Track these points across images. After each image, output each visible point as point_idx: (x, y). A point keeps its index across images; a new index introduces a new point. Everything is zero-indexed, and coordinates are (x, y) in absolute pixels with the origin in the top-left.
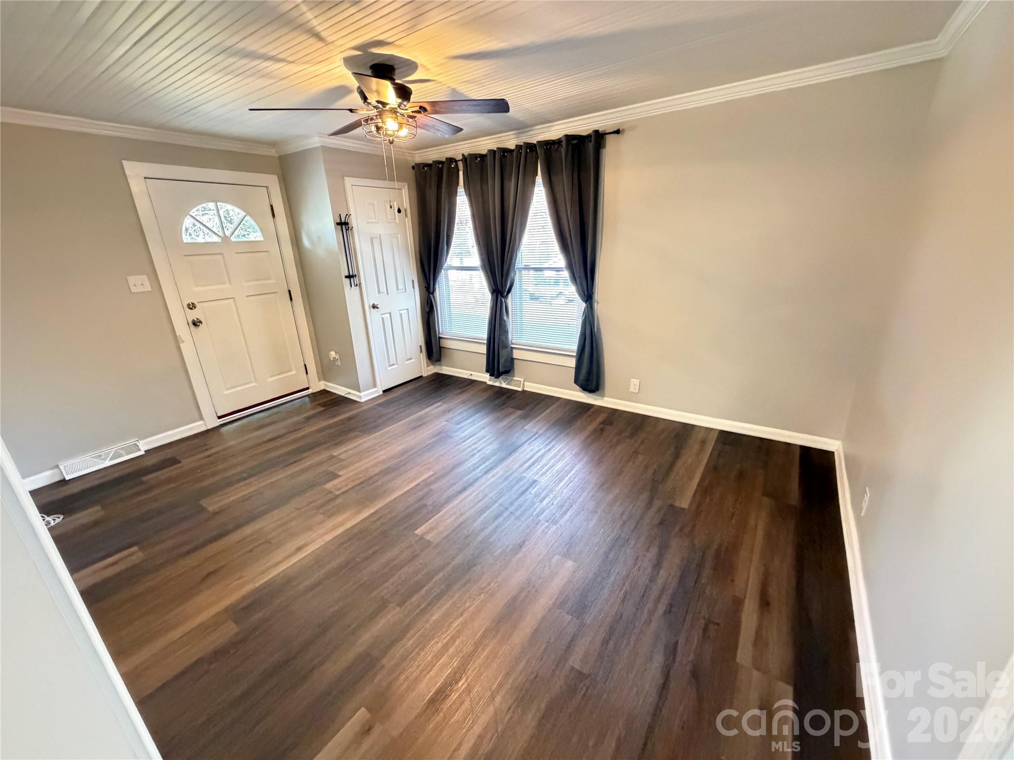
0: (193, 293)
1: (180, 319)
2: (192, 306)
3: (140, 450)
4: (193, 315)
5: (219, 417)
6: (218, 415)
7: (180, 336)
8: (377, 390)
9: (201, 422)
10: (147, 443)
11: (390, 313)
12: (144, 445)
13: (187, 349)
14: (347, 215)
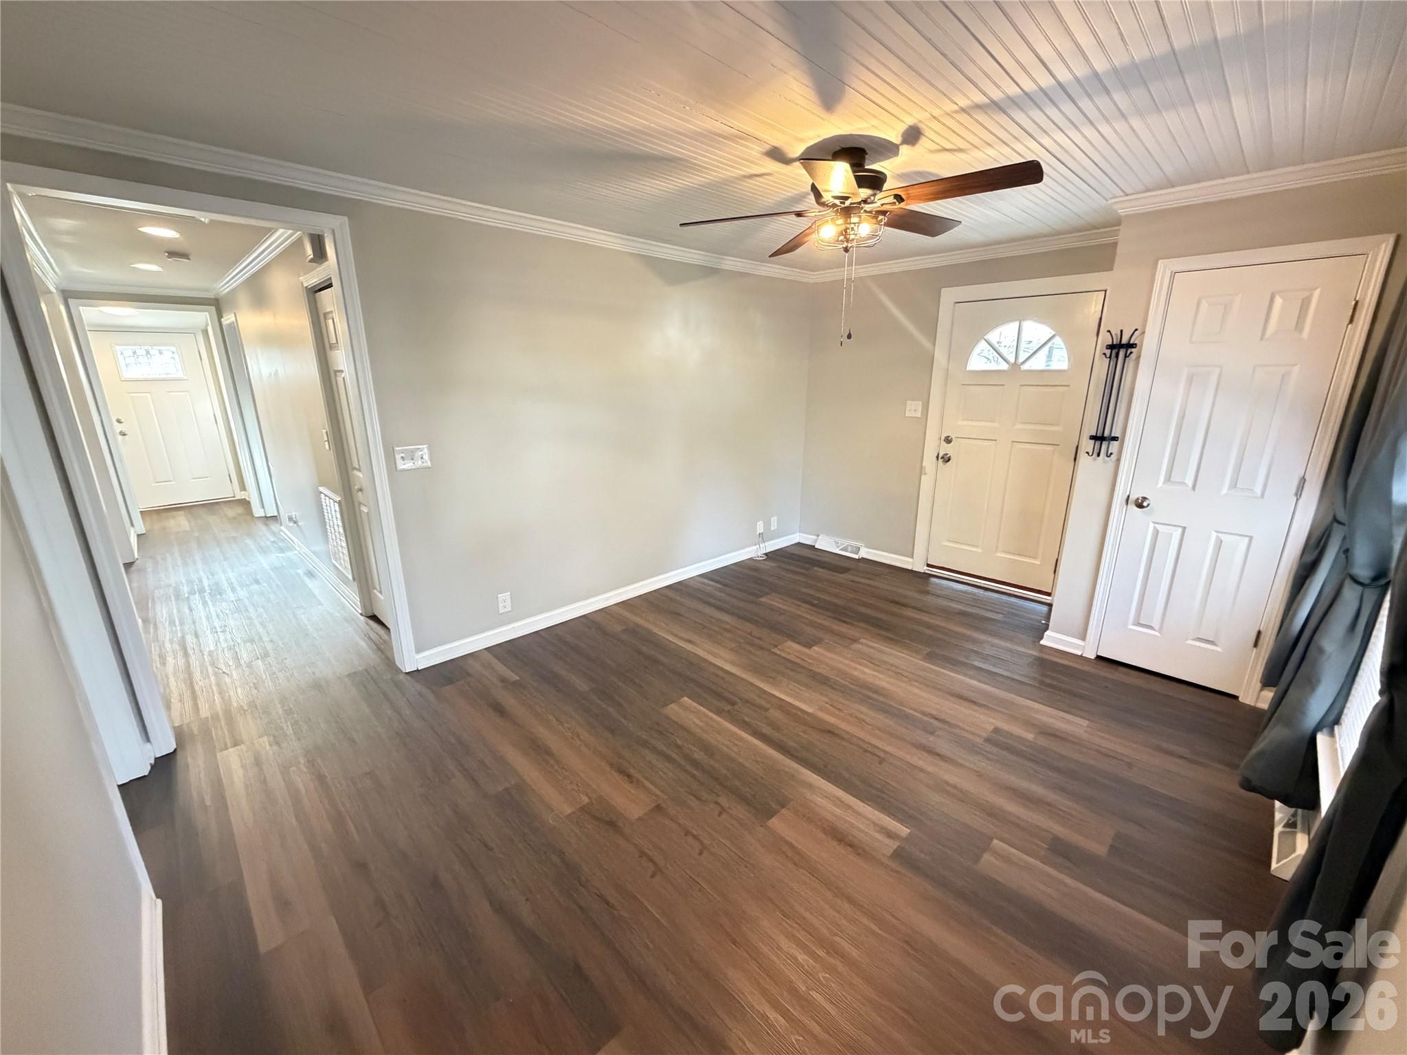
0: (959, 426)
1: (932, 447)
2: (948, 440)
3: (857, 553)
4: (945, 449)
5: (929, 565)
6: (928, 563)
7: (925, 467)
8: (1084, 647)
9: (910, 560)
10: (868, 553)
11: (1184, 528)
12: (865, 553)
13: (926, 481)
14: (1136, 330)
